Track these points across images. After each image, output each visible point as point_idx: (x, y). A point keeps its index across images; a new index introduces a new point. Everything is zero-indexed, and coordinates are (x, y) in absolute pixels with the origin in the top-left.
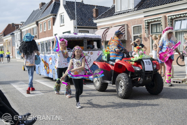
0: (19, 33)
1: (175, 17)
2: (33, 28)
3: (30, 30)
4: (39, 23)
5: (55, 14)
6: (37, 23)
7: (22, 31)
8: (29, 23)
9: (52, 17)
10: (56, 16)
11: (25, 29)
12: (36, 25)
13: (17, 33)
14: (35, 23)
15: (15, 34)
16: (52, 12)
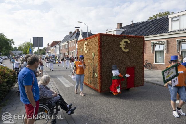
0: (59, 46)
1: (156, 43)
2: (66, 45)
3: (64, 45)
4: (69, 42)
5: (77, 38)
6: (68, 42)
7: (60, 45)
8: (64, 42)
9: (75, 40)
10: (77, 39)
11: (61, 45)
12: (67, 43)
13: (58, 46)
14: (67, 42)
15: (57, 47)
16: (76, 38)
